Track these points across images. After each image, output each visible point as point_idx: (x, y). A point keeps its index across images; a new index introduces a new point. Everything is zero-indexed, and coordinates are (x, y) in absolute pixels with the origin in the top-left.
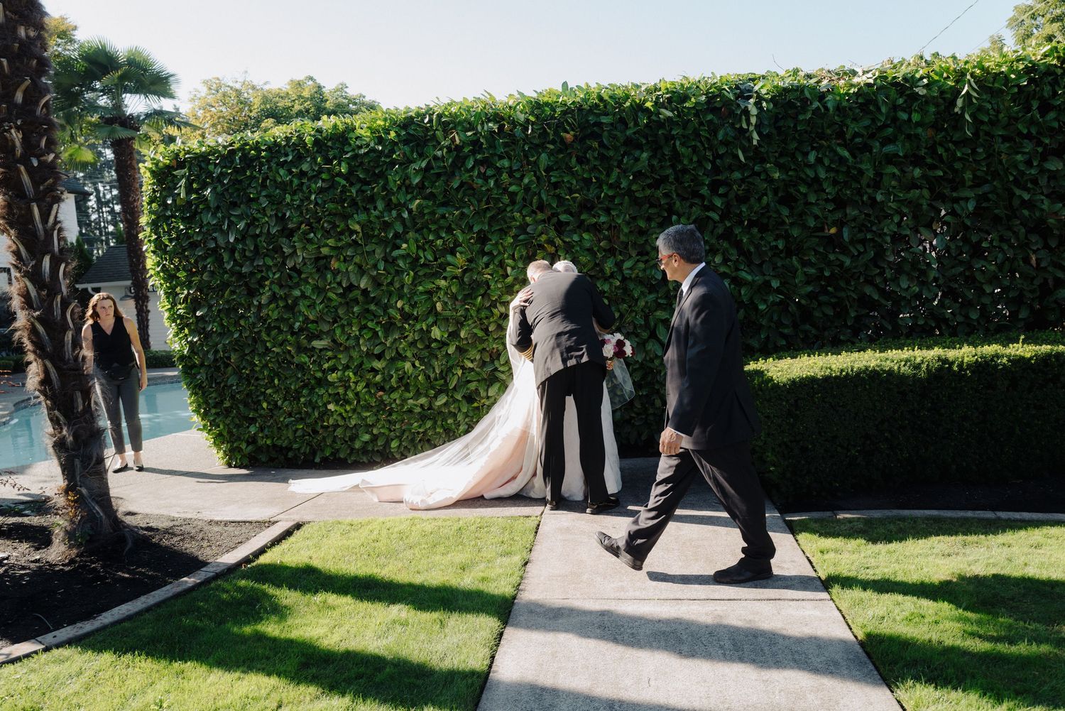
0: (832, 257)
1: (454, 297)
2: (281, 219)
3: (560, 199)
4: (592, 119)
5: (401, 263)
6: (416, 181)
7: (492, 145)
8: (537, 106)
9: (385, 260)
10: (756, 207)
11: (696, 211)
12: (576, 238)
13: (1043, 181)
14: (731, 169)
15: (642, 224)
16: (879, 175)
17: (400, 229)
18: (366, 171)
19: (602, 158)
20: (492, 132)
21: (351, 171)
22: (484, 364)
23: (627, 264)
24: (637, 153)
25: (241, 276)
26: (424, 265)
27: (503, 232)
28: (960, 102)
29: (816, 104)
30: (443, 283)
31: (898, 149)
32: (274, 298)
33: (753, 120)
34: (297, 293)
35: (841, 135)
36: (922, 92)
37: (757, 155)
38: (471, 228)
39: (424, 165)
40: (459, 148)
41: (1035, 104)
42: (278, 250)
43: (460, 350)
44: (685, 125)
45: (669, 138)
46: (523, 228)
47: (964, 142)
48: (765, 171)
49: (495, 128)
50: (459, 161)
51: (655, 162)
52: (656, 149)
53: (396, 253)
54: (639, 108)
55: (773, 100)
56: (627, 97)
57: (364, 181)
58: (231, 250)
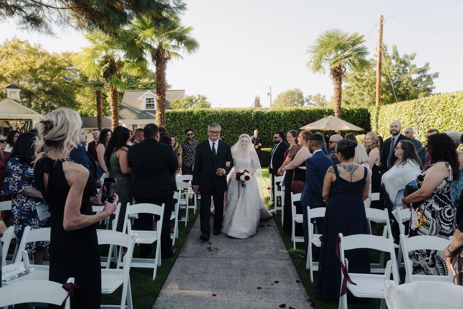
0: (263, 136)
2: (181, 124)
5: (200, 132)
6: (203, 120)
7: (215, 116)
8: (222, 111)
10: (253, 128)
11: (244, 128)
12: (227, 130)
13: (293, 127)
14: (250, 122)
15: (237, 129)
16: (270, 124)
18: (195, 118)
19: (231, 119)
20: (215, 114)
21: (193, 118)
23: (234, 135)
24: (236, 119)
25: (173, 133)
26: (204, 133)
28: (281, 115)
29: (262, 114)
31: (273, 121)
32: (178, 136)
33: (253, 116)
34: (183, 136)
35: (265, 118)
36: (276, 113)
37: (253, 121)
39: (205, 118)
40: (211, 116)
41: (291, 116)
42: (180, 129)
44: (243, 115)
45: (241, 117)
47: (282, 121)
48: (255, 123)
49: (216, 114)
50: (210, 118)
51: (239, 121)
52: (239, 118)
54: (237, 113)
55: (256, 113)
56: (235, 111)
57: (195, 120)
58: (172, 128)
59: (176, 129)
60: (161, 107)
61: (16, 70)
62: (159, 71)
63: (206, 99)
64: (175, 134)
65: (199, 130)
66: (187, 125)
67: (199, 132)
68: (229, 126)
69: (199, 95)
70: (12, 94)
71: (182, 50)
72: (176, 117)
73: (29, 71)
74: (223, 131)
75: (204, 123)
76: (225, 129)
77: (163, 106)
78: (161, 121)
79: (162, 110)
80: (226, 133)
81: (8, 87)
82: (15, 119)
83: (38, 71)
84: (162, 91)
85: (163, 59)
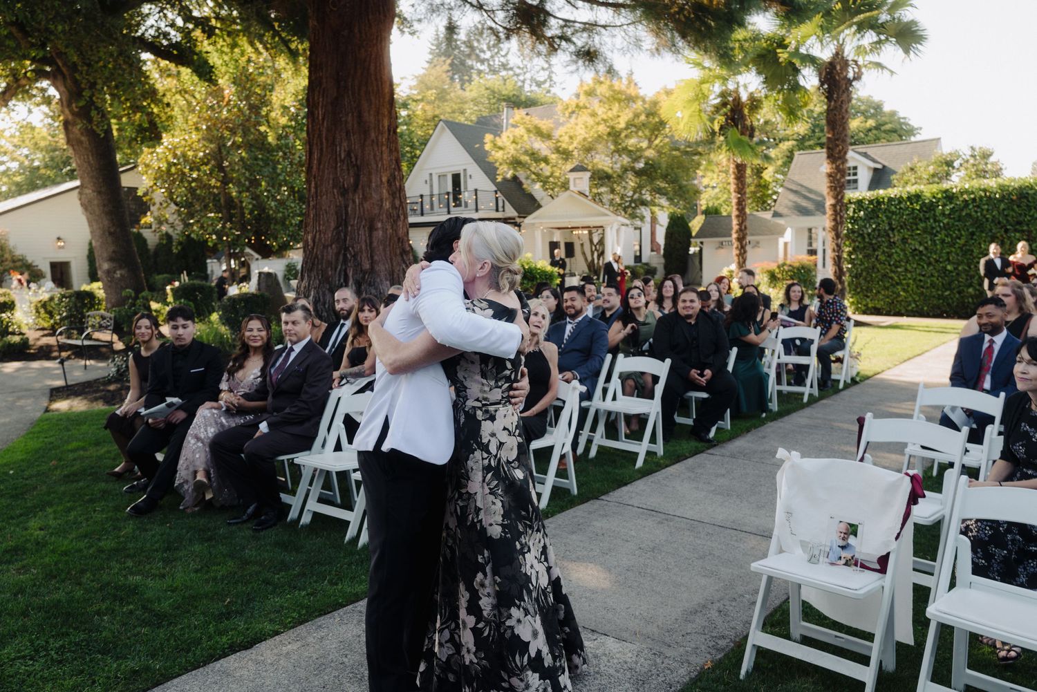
1: (958, 255)
2: (890, 224)
3: (1007, 220)
4: (1025, 192)
5: (938, 242)
6: (947, 212)
7: (981, 200)
9: (931, 240)
12: (1013, 235)
17: (938, 229)
18: (927, 208)
19: (1027, 206)
21: (921, 208)
22: (967, 280)
25: (871, 244)
26: (947, 243)
27: (982, 232)
30: (953, 250)
34: (894, 251)
38: (968, 230)
39: (952, 206)
40: (967, 201)
42: (888, 235)
43: (958, 274)
46: (991, 230)
49: (983, 194)
50: (967, 206)
53: (936, 238)
57: (926, 212)
58: (869, 234)
59: (879, 236)
60: (835, 189)
61: (587, 136)
62: (832, 110)
63: (991, 155)
64: (876, 247)
65: (936, 236)
66: (906, 225)
67: (934, 242)
68: (1019, 223)
69: (972, 148)
70: (577, 181)
71: (891, 53)
72: (880, 209)
73: (609, 134)
74: (1002, 236)
75: (951, 218)
76: (1006, 231)
77: (841, 187)
78: (835, 220)
79: (837, 195)
80: (1009, 242)
81: (572, 170)
82: (580, 226)
83: (623, 135)
84: (840, 152)
85: (843, 83)
